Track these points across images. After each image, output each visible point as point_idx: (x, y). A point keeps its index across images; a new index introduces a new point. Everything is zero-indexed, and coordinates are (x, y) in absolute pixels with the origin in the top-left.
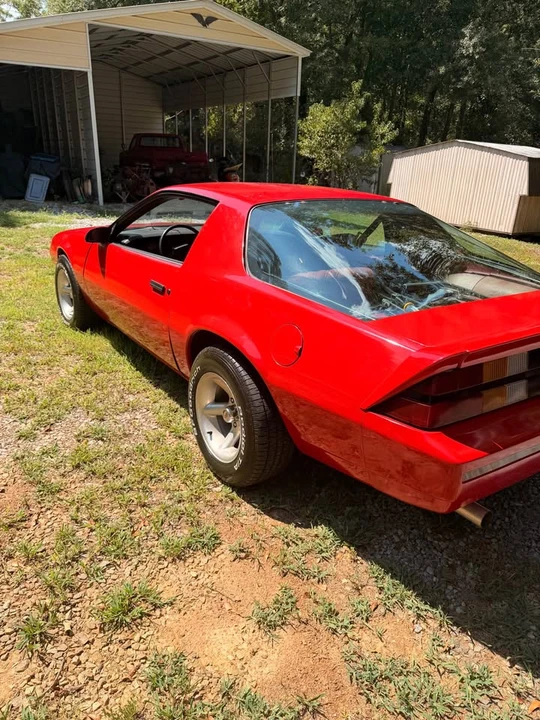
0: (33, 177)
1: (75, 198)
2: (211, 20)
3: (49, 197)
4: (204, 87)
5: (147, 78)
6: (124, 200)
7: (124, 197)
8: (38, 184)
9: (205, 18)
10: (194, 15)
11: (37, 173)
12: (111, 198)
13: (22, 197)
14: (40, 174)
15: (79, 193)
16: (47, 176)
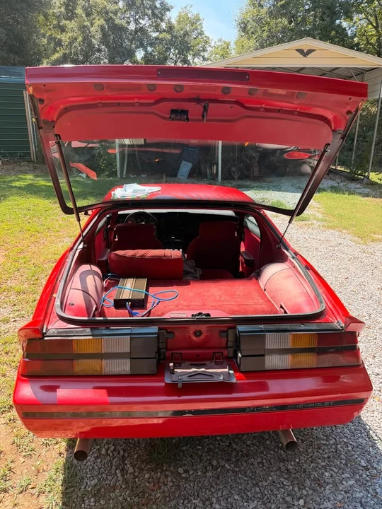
0: (184, 162)
1: (206, 176)
2: (310, 51)
3: (190, 176)
6: (236, 178)
7: (236, 176)
8: (186, 167)
9: (305, 51)
10: (297, 50)
11: (185, 161)
12: (227, 176)
13: (176, 176)
14: (187, 161)
15: (208, 173)
16: (191, 162)
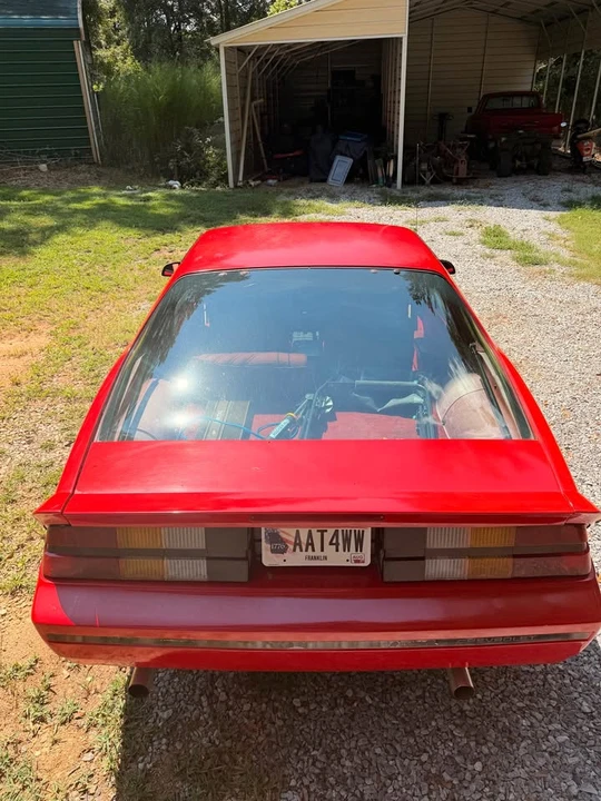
0: (338, 158)
1: (376, 181)
3: (349, 179)
4: (585, 23)
5: (521, 19)
6: (428, 182)
7: (428, 179)
8: (342, 166)
11: (341, 154)
13: (325, 181)
14: (346, 155)
15: (380, 175)
16: (351, 157)
